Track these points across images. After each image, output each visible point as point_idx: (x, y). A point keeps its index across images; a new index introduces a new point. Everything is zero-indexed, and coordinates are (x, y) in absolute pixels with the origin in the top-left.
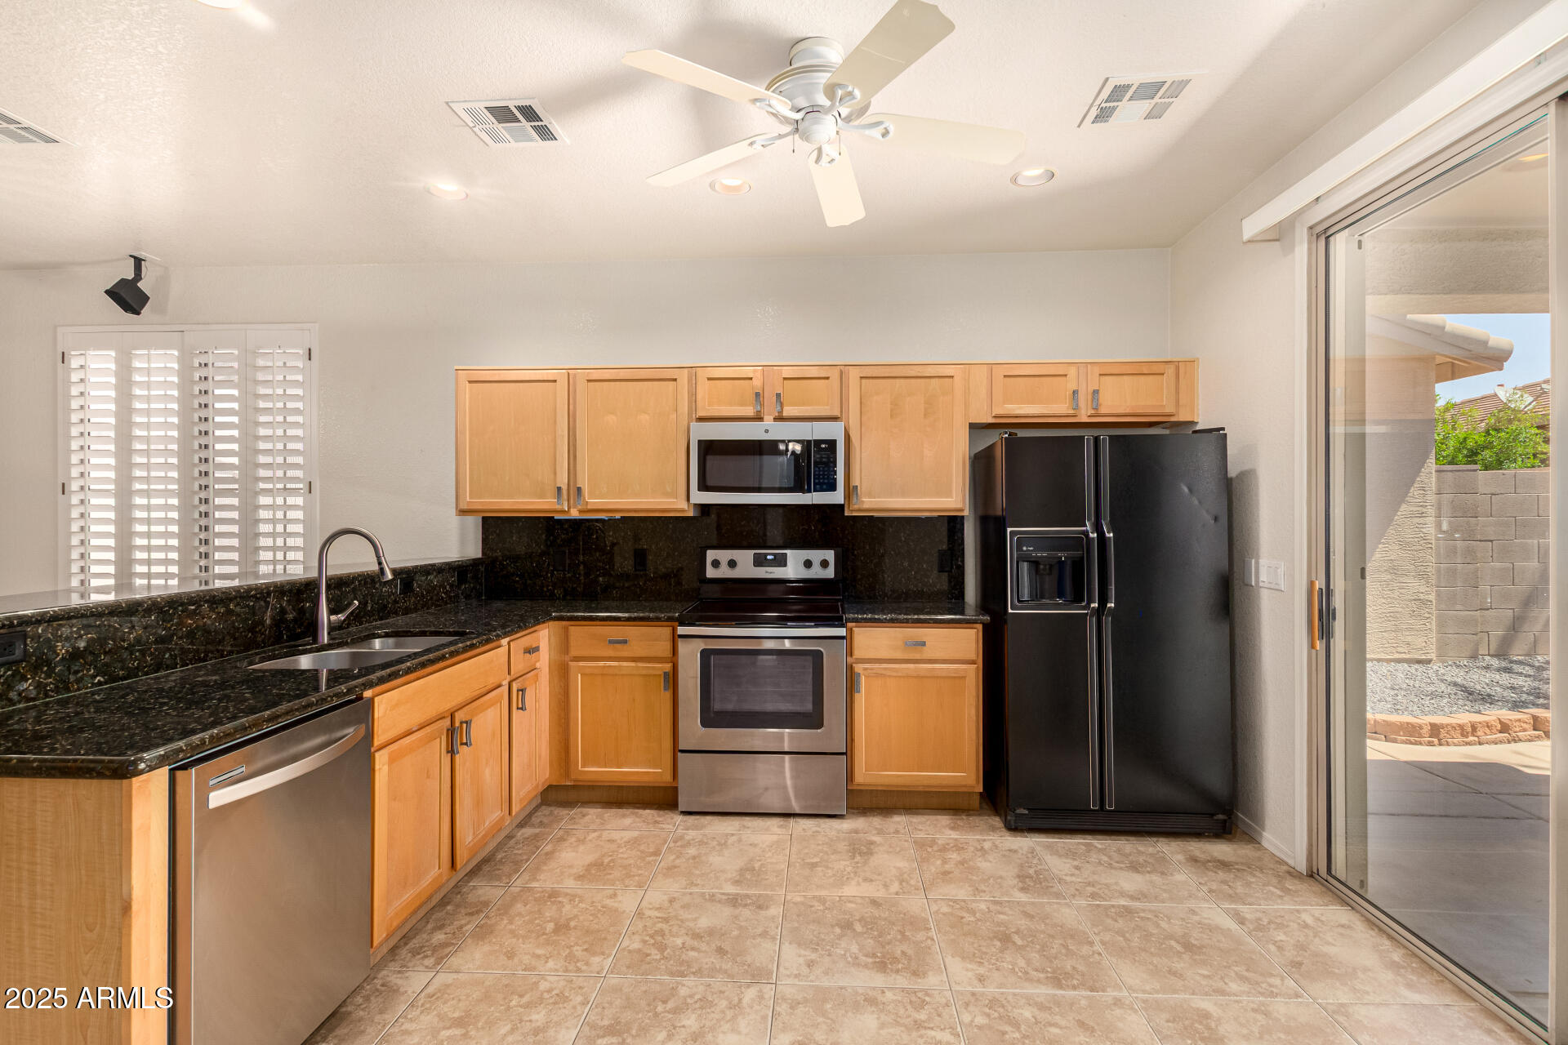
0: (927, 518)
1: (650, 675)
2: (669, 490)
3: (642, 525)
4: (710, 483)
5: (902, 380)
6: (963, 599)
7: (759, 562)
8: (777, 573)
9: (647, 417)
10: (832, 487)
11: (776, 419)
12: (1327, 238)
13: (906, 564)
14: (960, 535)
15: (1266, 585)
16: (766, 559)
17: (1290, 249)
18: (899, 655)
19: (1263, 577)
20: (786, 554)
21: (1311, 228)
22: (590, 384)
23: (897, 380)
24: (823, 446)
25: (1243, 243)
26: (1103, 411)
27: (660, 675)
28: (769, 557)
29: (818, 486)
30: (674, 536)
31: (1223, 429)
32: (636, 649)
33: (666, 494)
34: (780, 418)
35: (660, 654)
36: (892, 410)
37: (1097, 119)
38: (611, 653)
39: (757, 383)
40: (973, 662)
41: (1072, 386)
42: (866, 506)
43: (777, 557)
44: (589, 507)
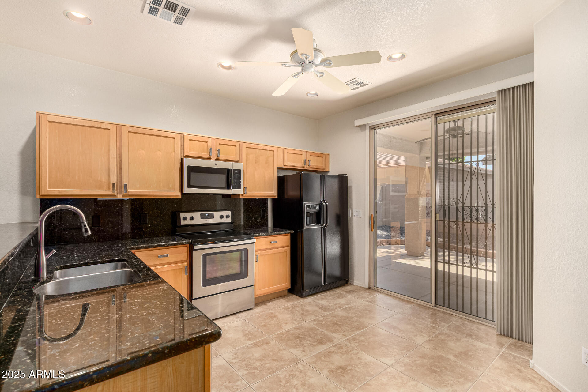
0: (258, 199)
1: (176, 269)
2: (171, 186)
3: (144, 202)
4: (192, 184)
5: (259, 150)
6: (268, 227)
7: (203, 217)
8: (211, 221)
9: (161, 153)
10: (239, 187)
11: (216, 160)
12: (374, 130)
13: (251, 215)
14: (267, 205)
15: (355, 216)
16: (205, 216)
17: (365, 130)
18: (268, 247)
19: (354, 214)
20: (213, 213)
21: (370, 126)
22: (130, 133)
23: (258, 150)
24: (236, 172)
25: (355, 126)
26: (311, 166)
27: (182, 268)
28: (206, 215)
29: (234, 187)
30: (161, 207)
31: (346, 175)
32: (171, 259)
33: (170, 189)
34: (218, 160)
35: (182, 259)
36: (256, 160)
37: (347, 84)
38: (158, 262)
39: (210, 144)
40: (288, 246)
41: (304, 158)
42: (248, 195)
43: (210, 215)
44: (130, 194)
